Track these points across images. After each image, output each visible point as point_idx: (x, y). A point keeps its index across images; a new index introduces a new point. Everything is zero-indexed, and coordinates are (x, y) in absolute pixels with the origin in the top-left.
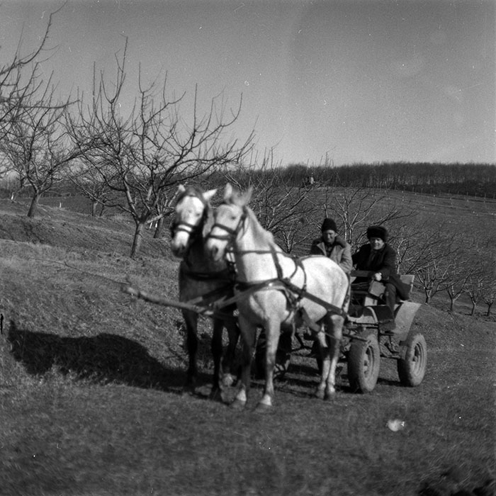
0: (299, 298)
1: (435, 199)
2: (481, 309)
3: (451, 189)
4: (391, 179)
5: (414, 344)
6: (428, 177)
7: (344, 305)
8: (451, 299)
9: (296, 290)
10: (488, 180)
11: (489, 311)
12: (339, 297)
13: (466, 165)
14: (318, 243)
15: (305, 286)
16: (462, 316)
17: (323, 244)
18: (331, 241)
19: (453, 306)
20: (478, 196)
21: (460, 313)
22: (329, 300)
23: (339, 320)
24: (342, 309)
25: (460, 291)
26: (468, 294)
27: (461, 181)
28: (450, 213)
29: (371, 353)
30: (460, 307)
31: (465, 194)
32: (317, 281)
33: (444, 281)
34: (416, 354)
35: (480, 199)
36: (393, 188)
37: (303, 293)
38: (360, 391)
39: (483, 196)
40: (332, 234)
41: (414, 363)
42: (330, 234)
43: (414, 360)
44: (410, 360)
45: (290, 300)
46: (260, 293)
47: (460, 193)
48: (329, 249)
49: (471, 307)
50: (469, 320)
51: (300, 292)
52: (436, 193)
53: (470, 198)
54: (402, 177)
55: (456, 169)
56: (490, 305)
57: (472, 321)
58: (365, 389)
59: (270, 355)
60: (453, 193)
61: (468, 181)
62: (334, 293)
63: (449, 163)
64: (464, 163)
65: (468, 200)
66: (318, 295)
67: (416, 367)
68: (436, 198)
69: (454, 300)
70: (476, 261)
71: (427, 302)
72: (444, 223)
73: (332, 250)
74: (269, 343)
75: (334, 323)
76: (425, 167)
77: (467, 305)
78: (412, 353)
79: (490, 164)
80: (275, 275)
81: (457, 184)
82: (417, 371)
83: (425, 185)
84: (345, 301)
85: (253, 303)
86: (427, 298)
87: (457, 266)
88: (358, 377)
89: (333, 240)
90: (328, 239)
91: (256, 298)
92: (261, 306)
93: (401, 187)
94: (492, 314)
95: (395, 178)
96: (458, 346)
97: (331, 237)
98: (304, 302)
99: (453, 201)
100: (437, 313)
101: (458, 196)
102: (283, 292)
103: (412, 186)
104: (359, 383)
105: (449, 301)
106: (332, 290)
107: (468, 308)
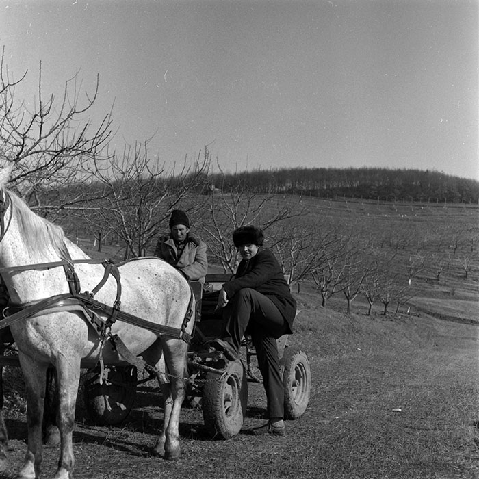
0: (110, 322)
1: (331, 203)
2: (378, 308)
3: (346, 193)
4: (289, 185)
5: (294, 364)
6: (325, 181)
7: (184, 325)
8: (348, 300)
9: (103, 309)
10: (381, 183)
11: (385, 310)
12: (177, 314)
13: (360, 170)
14: (166, 239)
15: (118, 302)
16: (358, 317)
17: (172, 240)
18: (182, 238)
19: (350, 306)
20: (372, 198)
21: (357, 314)
22: (160, 321)
23: (180, 346)
24: (183, 330)
25: (357, 291)
26: (364, 294)
27: (355, 185)
28: (346, 216)
29: (236, 384)
30: (358, 307)
31: (360, 197)
32: (139, 294)
33: (340, 282)
34: (298, 376)
35: (374, 201)
36: (291, 193)
37: (115, 313)
38: (221, 437)
39: (377, 199)
40: (183, 230)
41: (295, 388)
42: (181, 230)
43: (294, 385)
44: (289, 386)
45: (94, 325)
46: (42, 318)
47: (355, 196)
48: (181, 247)
49: (368, 306)
50: (366, 322)
51: (110, 313)
52: (332, 198)
53: (365, 201)
54: (299, 182)
55: (350, 174)
56: (386, 304)
57: (369, 321)
58: (228, 433)
59: (66, 408)
60: (348, 197)
61: (361, 185)
62: (168, 310)
63: (344, 168)
64: (358, 168)
65: (363, 203)
66: (140, 315)
67: (297, 393)
68: (334, 203)
69: (351, 301)
70: (371, 261)
71: (323, 305)
72: (341, 226)
73: (184, 247)
74: (63, 391)
75: (172, 350)
76: (322, 172)
77: (365, 305)
78: (292, 376)
79: (383, 168)
80: (66, 290)
81: (352, 188)
82: (299, 399)
83: (322, 189)
84: (187, 319)
85: (32, 334)
86: (324, 300)
87: (354, 266)
88: (216, 419)
89: (185, 237)
90: (178, 236)
91: (36, 325)
92: (45, 337)
93: (299, 192)
94: (388, 313)
95: (292, 184)
96: (354, 350)
97: (182, 234)
98: (119, 327)
99: (349, 204)
100: (333, 316)
101: (353, 200)
102: (80, 313)
103: (310, 190)
104: (218, 427)
105: (346, 301)
106: (164, 306)
107: (366, 308)
